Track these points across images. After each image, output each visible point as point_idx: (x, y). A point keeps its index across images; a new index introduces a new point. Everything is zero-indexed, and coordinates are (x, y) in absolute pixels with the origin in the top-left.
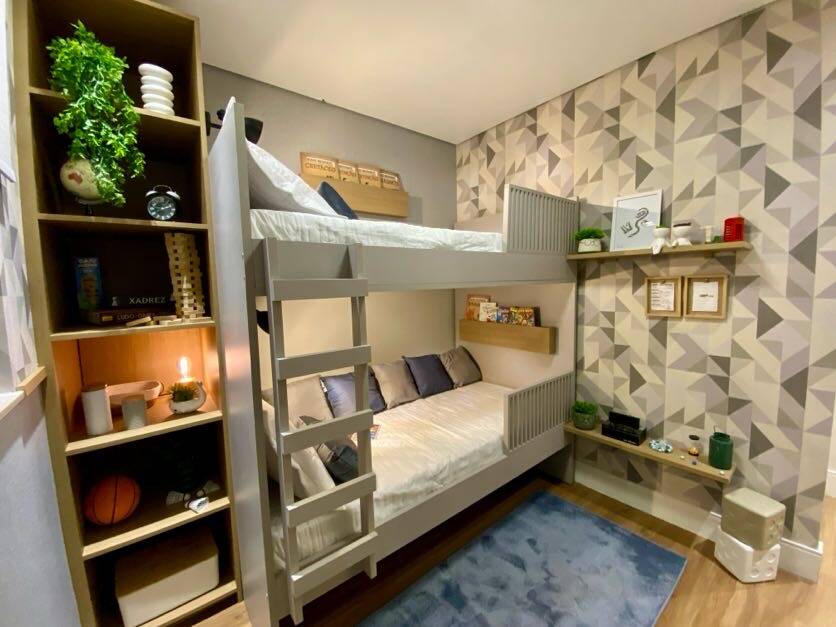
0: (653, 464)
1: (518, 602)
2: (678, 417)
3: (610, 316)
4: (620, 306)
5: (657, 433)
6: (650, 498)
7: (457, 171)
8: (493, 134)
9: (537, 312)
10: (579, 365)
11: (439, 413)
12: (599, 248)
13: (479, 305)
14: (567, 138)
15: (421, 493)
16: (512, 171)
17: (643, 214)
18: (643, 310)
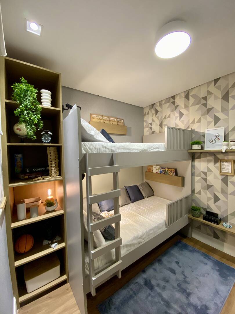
0: (224, 232)
1: (174, 288)
2: (234, 214)
3: (205, 174)
4: (209, 170)
5: (225, 220)
6: (223, 245)
7: (144, 116)
8: (158, 104)
9: (176, 170)
10: (193, 191)
11: (140, 210)
12: (200, 148)
13: (153, 166)
14: (186, 107)
15: (136, 244)
16: (165, 118)
17: (217, 137)
18: (218, 172)
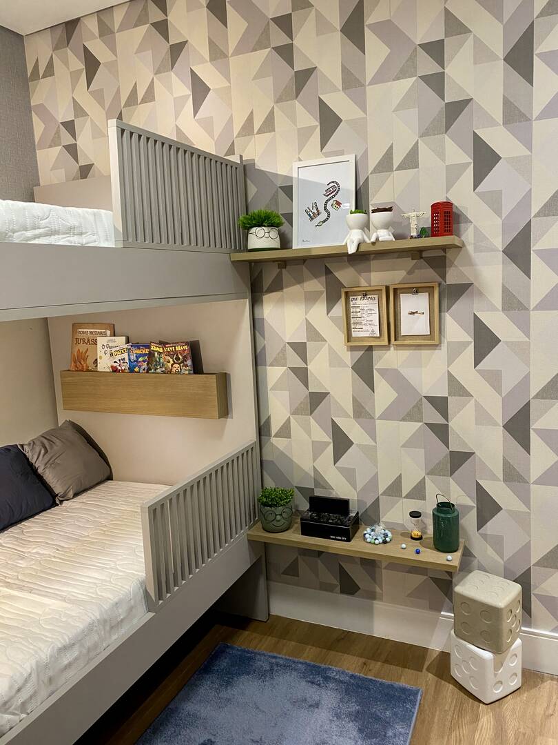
0: (370, 564)
2: (395, 489)
3: (300, 349)
4: (312, 333)
5: (371, 516)
6: (369, 612)
7: (31, 87)
9: (195, 350)
10: (263, 429)
12: (276, 244)
13: (95, 343)
14: (217, 54)
16: (132, 100)
18: (342, 336)
